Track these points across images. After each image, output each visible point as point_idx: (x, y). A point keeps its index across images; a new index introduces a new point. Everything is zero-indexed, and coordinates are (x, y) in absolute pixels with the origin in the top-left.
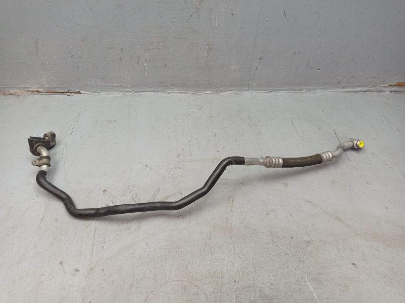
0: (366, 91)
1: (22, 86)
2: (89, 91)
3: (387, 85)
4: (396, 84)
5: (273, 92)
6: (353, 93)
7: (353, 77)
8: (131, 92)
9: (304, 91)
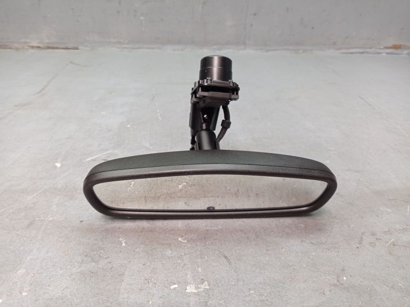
0: (362, 53)
1: (23, 40)
2: (87, 46)
3: (382, 47)
4: (391, 46)
5: (270, 52)
6: (350, 55)
7: (347, 37)
8: (127, 48)
9: (301, 51)
